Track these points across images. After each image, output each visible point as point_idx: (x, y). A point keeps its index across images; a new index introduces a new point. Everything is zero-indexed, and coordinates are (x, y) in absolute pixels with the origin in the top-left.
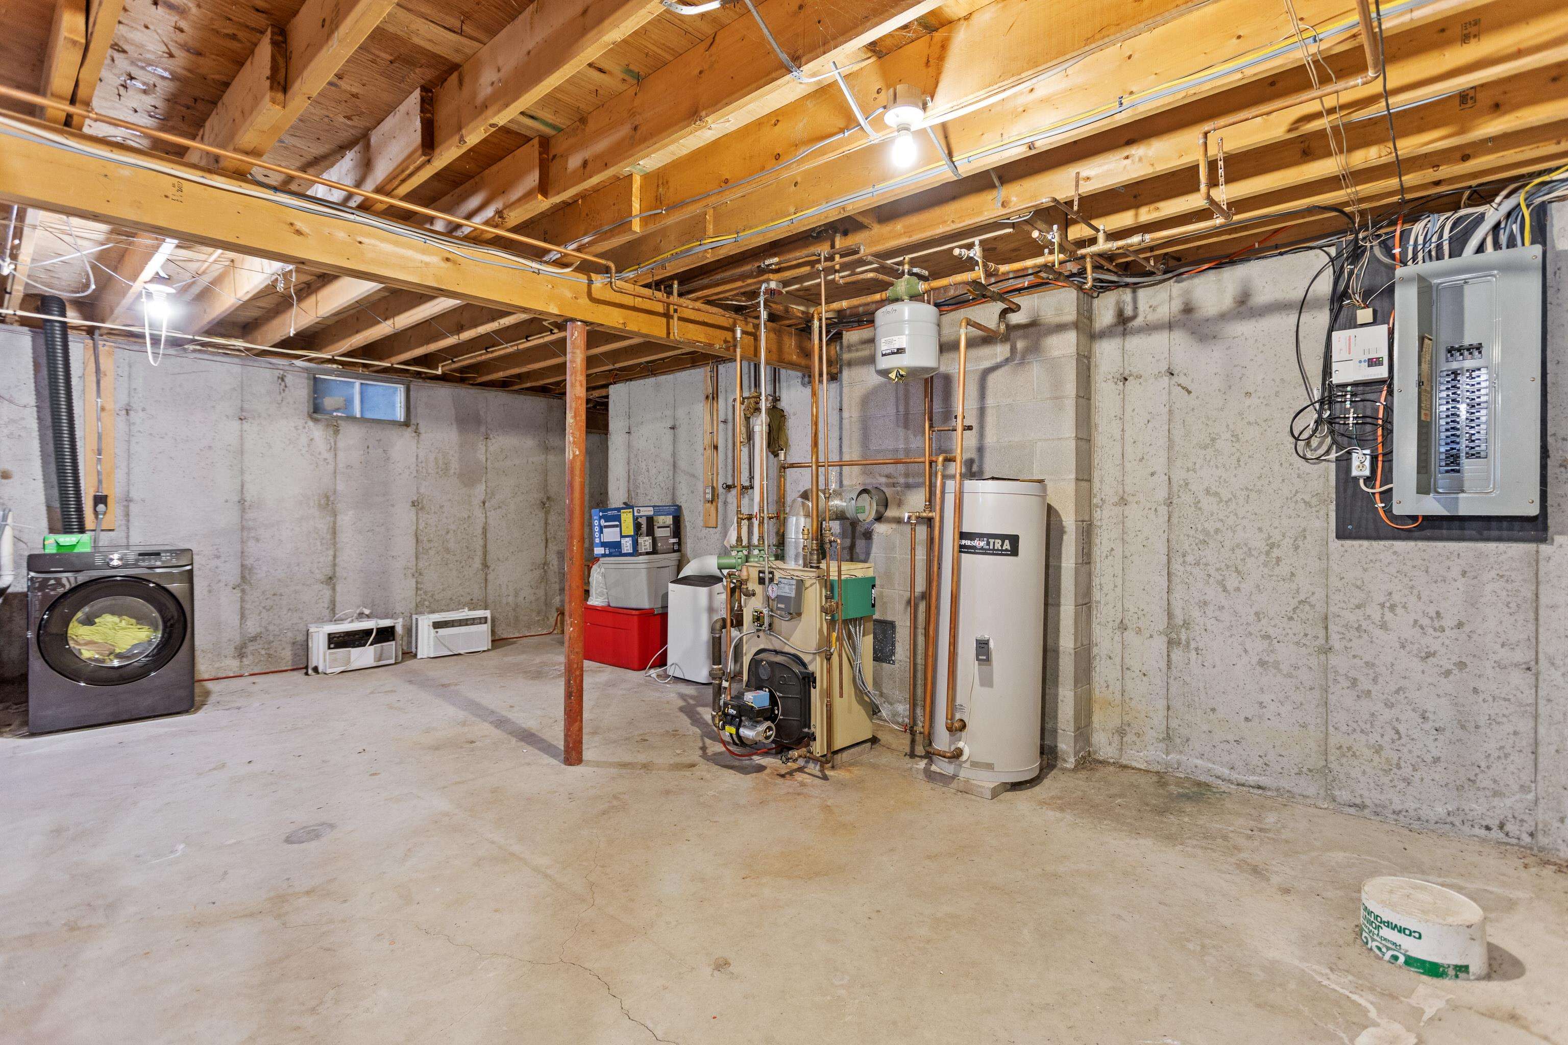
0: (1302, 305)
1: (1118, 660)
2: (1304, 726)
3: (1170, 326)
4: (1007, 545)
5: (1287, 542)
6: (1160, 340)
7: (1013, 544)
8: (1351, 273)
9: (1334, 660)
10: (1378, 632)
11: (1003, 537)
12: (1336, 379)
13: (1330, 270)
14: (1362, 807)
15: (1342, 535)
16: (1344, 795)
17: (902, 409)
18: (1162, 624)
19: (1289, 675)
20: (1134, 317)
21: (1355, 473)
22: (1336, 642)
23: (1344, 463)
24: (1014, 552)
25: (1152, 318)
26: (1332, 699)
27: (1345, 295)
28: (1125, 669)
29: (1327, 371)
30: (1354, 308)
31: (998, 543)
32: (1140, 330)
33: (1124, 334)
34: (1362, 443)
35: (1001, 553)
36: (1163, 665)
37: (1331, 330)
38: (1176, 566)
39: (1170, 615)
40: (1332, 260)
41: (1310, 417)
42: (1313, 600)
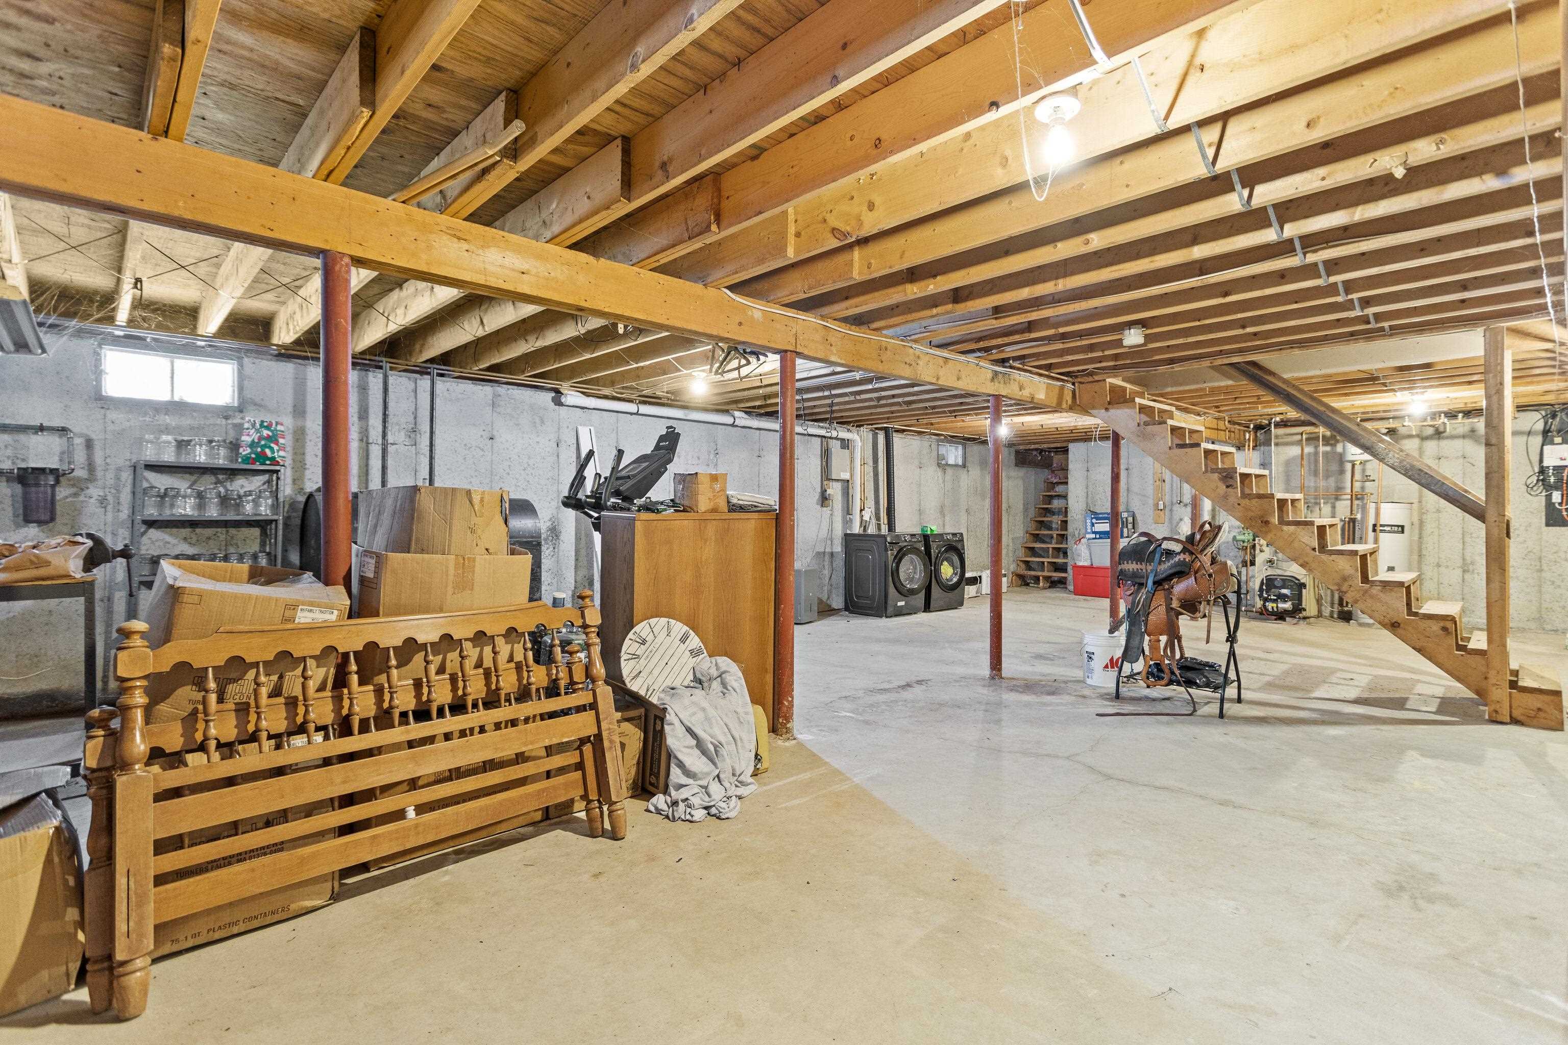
0: (1529, 433)
1: (1436, 580)
2: (1531, 601)
3: (1464, 437)
4: (1400, 529)
5: (1522, 528)
6: (1458, 443)
7: (1402, 529)
8: (1552, 423)
9: (1544, 574)
10: (1563, 563)
11: (1398, 526)
12: (1545, 464)
13: (1542, 420)
14: (1557, 631)
15: (1548, 525)
16: (1549, 627)
17: (1312, 467)
18: (1459, 562)
19: (1523, 582)
20: (1444, 432)
21: (1554, 501)
22: (1545, 567)
23: (1549, 497)
24: (1403, 532)
25: (1454, 433)
26: (1543, 590)
27: (1549, 431)
28: (1440, 583)
29: (1541, 461)
30: (1553, 436)
31: (1396, 529)
32: (1447, 438)
33: (1439, 438)
34: (1557, 489)
35: (1397, 532)
36: (1460, 580)
37: (1543, 445)
38: (1467, 539)
39: (1464, 559)
40: (1543, 417)
41: (1535, 479)
42: (1535, 551)
